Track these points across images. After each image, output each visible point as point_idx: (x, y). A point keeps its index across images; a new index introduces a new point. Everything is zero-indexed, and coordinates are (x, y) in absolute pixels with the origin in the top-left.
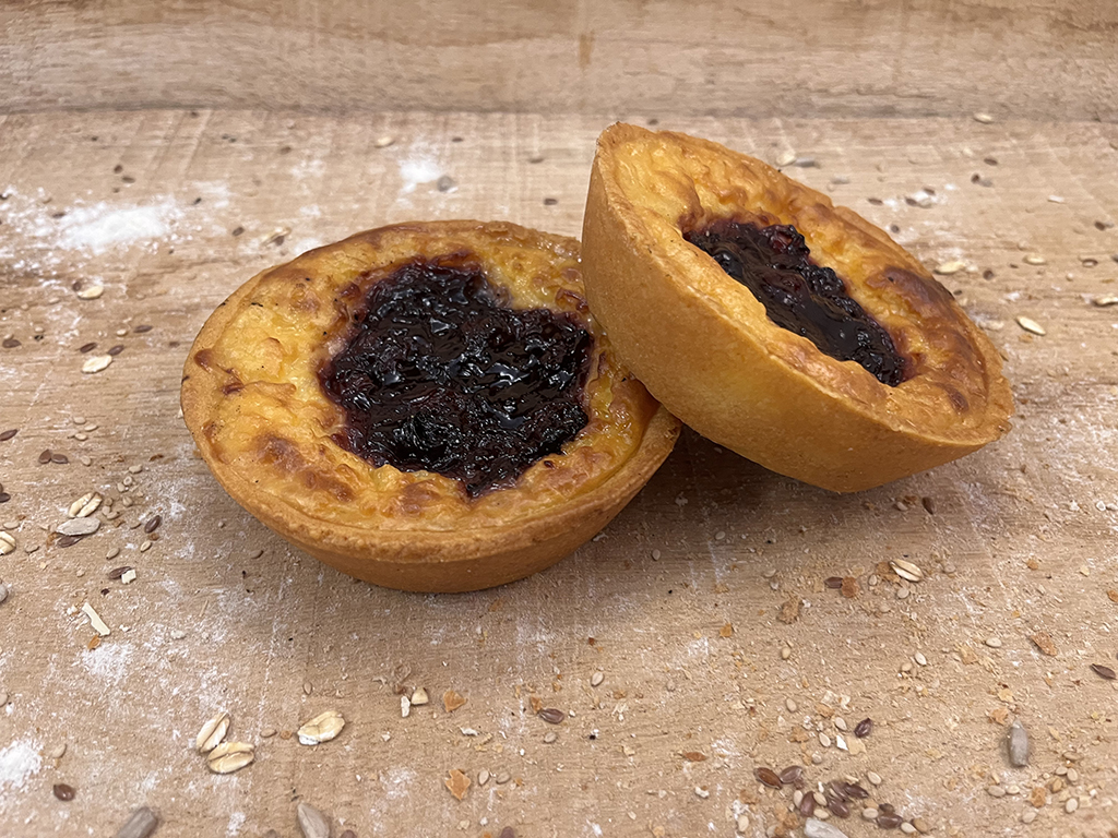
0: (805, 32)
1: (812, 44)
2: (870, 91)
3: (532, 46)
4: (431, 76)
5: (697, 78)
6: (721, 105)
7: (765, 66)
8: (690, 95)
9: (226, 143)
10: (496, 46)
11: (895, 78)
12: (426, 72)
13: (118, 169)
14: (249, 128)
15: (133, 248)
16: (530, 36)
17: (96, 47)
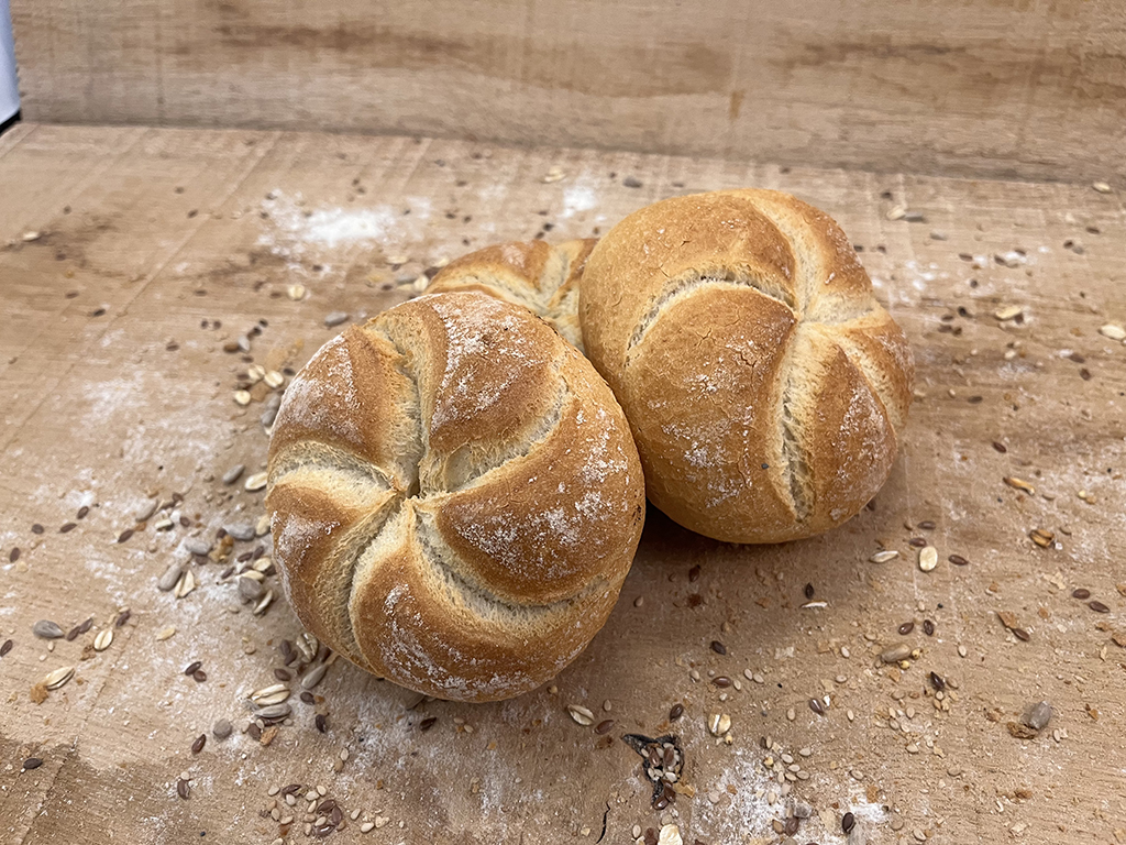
0: (935, 99)
1: (941, 110)
2: (993, 154)
3: (690, 100)
4: (605, 121)
5: (832, 134)
6: (852, 159)
7: (895, 127)
8: (823, 148)
9: (437, 167)
10: (659, 99)
11: (1018, 145)
12: (600, 116)
13: (356, 182)
14: (456, 155)
15: (355, 246)
16: (690, 91)
17: (352, 82)
